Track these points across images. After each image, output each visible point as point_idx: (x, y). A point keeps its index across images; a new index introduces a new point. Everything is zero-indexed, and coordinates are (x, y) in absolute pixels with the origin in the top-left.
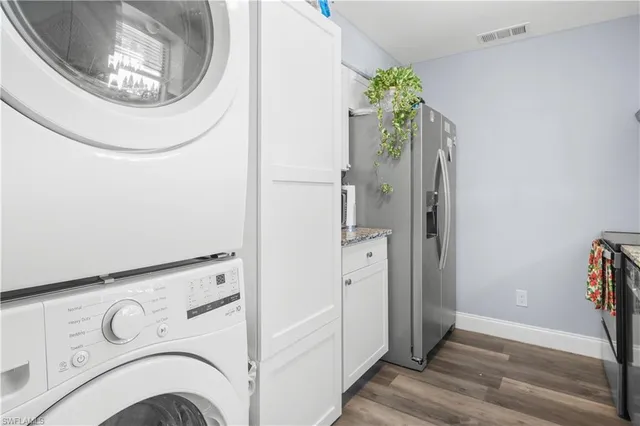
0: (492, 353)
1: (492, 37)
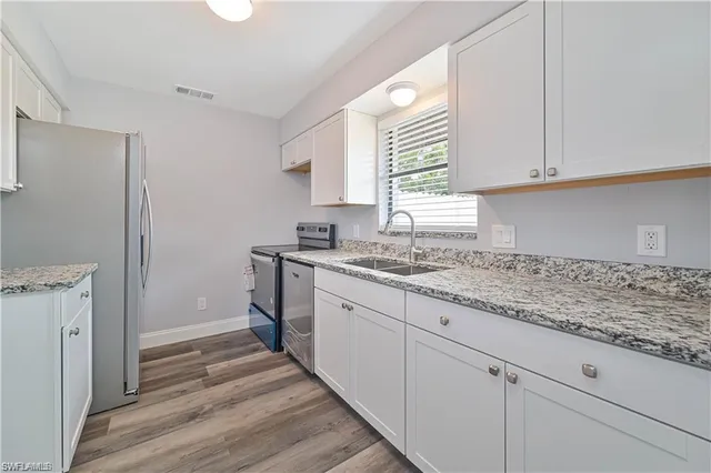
1: (186, 91)
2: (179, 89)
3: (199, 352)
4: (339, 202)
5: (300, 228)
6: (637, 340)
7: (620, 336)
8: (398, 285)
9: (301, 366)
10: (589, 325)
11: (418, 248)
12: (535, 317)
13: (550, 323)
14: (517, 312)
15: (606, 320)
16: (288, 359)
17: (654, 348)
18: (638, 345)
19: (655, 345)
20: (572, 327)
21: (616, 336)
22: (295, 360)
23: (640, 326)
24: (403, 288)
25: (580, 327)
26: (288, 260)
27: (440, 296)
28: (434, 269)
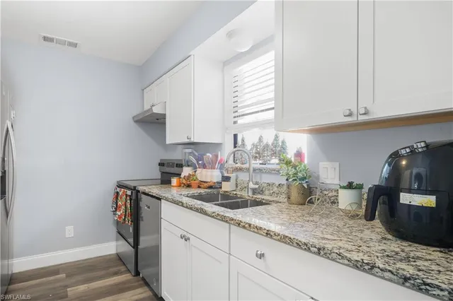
0: (52, 278)
1: (51, 40)
2: (45, 39)
3: (64, 275)
4: (187, 141)
5: (161, 164)
6: (425, 284)
7: (409, 279)
8: (224, 219)
9: (152, 290)
10: (381, 266)
11: (257, 183)
12: (334, 256)
13: (346, 262)
14: (319, 249)
15: (401, 260)
16: (142, 282)
17: (441, 293)
18: (426, 290)
19: (442, 290)
20: (366, 267)
21: (406, 279)
22: (147, 284)
23: (434, 267)
24: (226, 221)
25: (373, 267)
26: (144, 193)
27: (256, 230)
28: (267, 203)
